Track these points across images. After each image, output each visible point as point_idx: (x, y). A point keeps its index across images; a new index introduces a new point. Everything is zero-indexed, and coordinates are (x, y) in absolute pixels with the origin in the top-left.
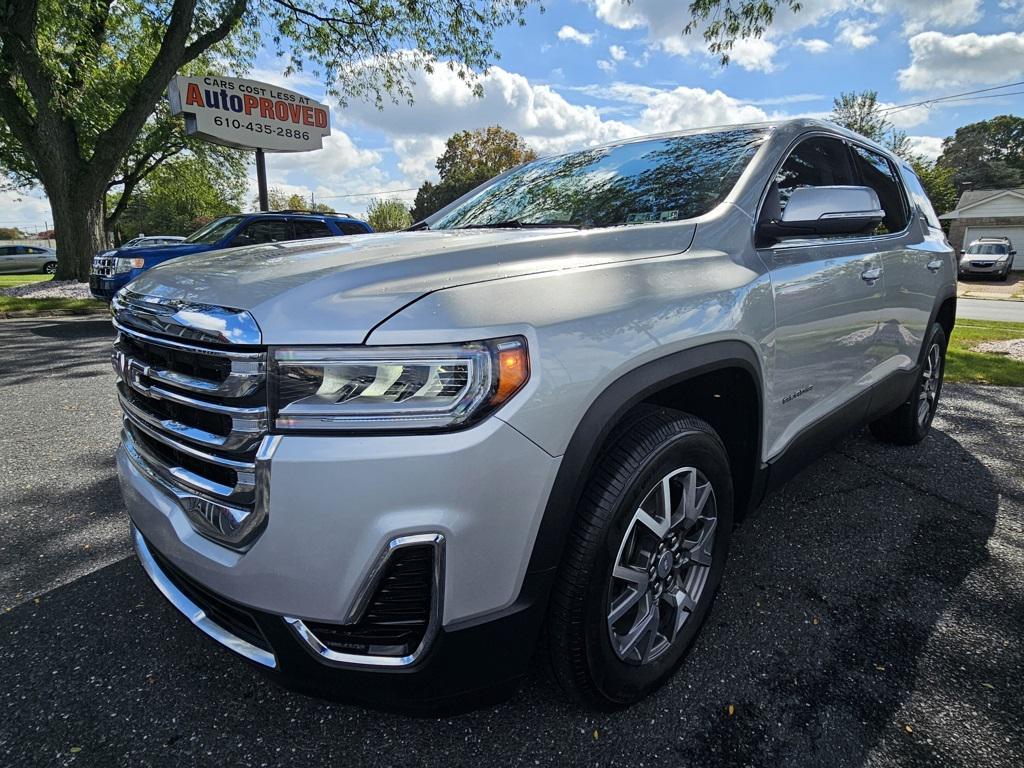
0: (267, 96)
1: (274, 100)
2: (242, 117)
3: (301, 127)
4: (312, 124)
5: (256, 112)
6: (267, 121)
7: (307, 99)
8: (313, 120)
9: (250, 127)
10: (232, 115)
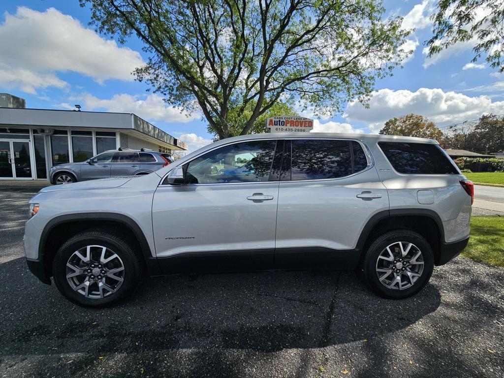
0: (293, 119)
1: (295, 121)
2: (284, 127)
3: (303, 128)
4: (307, 126)
5: (289, 125)
6: (292, 127)
7: (306, 119)
8: (307, 125)
9: (286, 130)
10: (281, 127)
